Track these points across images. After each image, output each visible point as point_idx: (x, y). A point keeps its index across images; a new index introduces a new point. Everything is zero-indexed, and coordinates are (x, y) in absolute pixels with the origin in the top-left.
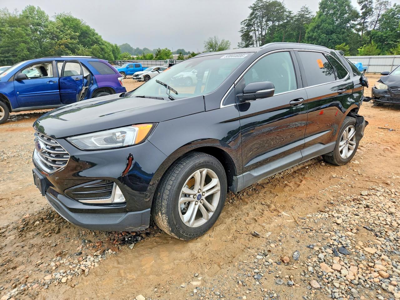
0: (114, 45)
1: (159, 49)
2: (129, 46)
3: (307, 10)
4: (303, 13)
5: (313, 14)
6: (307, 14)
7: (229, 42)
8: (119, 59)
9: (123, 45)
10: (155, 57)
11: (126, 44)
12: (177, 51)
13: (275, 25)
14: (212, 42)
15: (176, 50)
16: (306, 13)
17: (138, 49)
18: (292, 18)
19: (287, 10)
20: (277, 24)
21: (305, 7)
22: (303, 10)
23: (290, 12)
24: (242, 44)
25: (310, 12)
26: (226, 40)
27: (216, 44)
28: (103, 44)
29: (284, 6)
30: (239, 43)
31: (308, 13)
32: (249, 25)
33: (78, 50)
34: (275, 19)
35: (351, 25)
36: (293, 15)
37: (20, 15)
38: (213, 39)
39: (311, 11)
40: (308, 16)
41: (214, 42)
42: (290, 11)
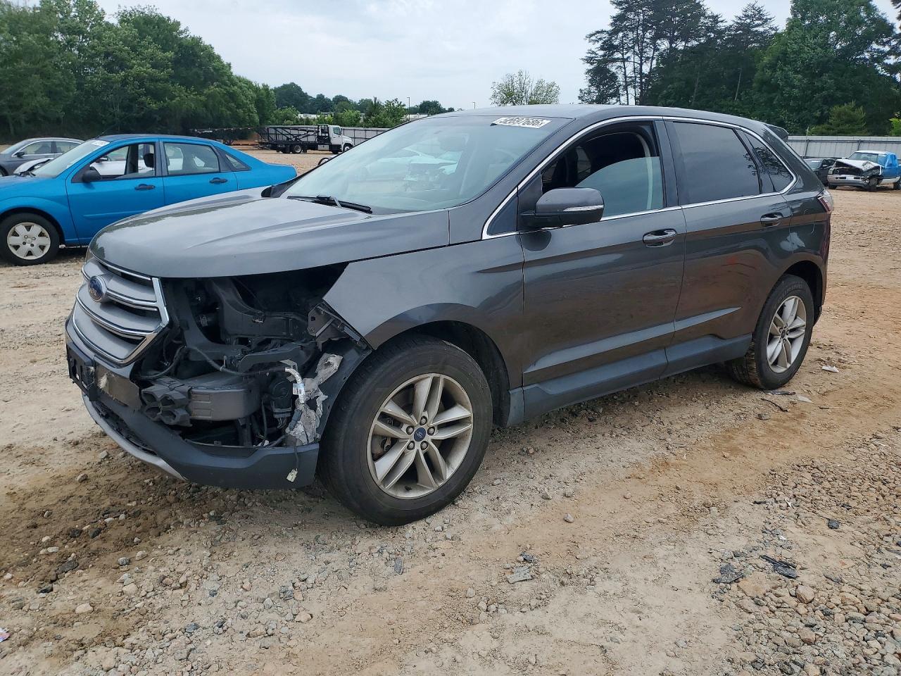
0: (261, 86)
1: (376, 99)
2: (299, 89)
3: (757, 14)
4: (748, 21)
5: (774, 24)
6: (758, 25)
7: (554, 88)
8: (273, 122)
9: (285, 86)
10: (365, 120)
11: (293, 84)
12: (421, 106)
13: (677, 49)
14: (513, 87)
15: (419, 104)
16: (756, 22)
17: (321, 97)
18: (720, 33)
19: (709, 13)
20: (681, 45)
21: (755, 6)
22: (750, 13)
23: (715, 19)
24: (589, 93)
25: (766, 20)
26: (548, 81)
27: (523, 90)
28: (234, 84)
29: (701, 3)
30: (581, 91)
31: (760, 22)
32: (609, 47)
33: (172, 100)
34: (675, 34)
35: (872, 56)
36: (724, 24)
37: (35, 8)
38: (516, 79)
39: (768, 17)
40: (761, 29)
41: (516, 85)
42: (717, 16)
